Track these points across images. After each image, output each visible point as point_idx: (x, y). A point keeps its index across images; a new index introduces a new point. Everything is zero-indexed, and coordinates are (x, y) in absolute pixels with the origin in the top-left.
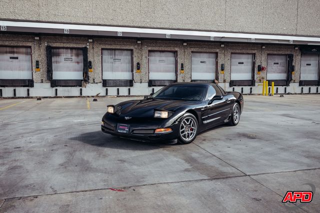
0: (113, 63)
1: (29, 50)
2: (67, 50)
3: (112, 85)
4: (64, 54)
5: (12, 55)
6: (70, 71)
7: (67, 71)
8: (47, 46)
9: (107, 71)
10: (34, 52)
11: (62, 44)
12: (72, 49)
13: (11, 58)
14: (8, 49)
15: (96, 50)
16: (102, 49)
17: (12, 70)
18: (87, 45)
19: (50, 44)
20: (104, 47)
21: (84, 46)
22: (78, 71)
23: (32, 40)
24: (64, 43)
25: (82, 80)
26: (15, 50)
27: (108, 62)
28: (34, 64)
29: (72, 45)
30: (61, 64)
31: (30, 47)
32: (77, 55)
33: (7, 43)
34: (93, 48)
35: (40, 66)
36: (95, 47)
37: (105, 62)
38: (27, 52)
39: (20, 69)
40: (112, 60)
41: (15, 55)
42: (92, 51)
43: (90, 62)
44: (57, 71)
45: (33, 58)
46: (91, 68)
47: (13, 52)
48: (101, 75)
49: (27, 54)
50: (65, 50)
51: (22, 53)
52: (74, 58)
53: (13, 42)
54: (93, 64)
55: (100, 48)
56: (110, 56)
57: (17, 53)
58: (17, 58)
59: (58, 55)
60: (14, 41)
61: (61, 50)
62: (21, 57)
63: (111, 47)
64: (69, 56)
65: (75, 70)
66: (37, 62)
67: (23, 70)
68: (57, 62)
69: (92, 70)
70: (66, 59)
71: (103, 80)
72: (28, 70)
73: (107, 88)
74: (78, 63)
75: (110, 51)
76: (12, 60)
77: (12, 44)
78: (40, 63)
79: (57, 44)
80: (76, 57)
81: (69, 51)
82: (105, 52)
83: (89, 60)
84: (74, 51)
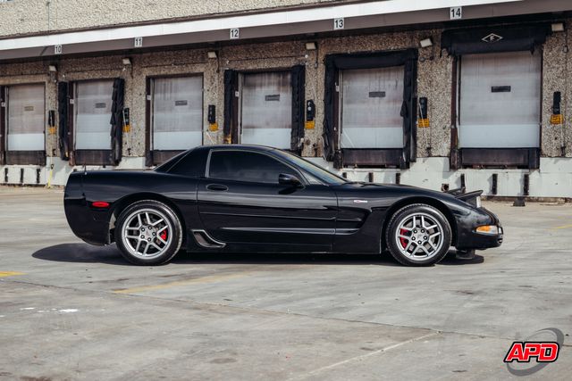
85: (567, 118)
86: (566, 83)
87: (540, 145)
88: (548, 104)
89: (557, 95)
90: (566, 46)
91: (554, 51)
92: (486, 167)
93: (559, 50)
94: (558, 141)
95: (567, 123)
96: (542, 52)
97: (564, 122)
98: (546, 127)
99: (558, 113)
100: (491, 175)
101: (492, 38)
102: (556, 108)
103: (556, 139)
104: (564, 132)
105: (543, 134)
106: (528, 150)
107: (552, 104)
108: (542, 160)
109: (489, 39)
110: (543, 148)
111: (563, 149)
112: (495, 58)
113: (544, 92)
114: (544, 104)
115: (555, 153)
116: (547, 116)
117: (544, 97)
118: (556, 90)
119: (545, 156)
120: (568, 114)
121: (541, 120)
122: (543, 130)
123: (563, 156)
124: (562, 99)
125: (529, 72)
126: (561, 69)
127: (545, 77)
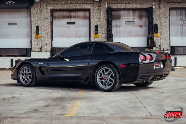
0: (182, 25)
1: (87, 14)
2: (128, 12)
3: (182, 52)
4: (124, 16)
5: (69, 20)
6: (131, 36)
7: (128, 36)
8: (108, 8)
9: (175, 35)
10: (93, 15)
11: (124, 5)
12: (134, 10)
13: (68, 23)
14: (65, 14)
15: (163, 10)
16: (171, 9)
17: (68, 37)
18: (153, 5)
19: (111, 6)
20: (173, 6)
21: (149, 6)
22: (141, 36)
23: (91, 2)
24: (126, 3)
25: (145, 48)
26: (73, 14)
27: (177, 25)
28: (93, 29)
29: (135, 6)
30: (121, 29)
31: (89, 10)
32: (140, 17)
33: (65, 7)
34: (160, 8)
35: (99, 32)
36: (161, 7)
37: (173, 25)
38: (85, 16)
39: (77, 36)
40: (182, 22)
41: (73, 20)
42: (158, 12)
43: (156, 25)
44: (117, 37)
45: (91, 22)
46: (157, 32)
47: (70, 17)
48: (169, 41)
49: (84, 18)
50: (126, 12)
51: (80, 17)
52: (136, 20)
53: (71, 5)
54: (159, 28)
55: (168, 8)
56: (179, 17)
57: (75, 17)
58: (74, 23)
59: (118, 18)
60: (73, 4)
61: (122, 13)
62: (78, 21)
63: (182, 6)
64: (131, 18)
65: (137, 36)
66: (96, 26)
67: (79, 37)
68: (117, 26)
69: (159, 34)
70: (128, 23)
71: (171, 47)
72: (85, 36)
73: (175, 56)
74: (141, 26)
75: (179, 12)
76: (68, 25)
77: (70, 8)
78: (99, 29)
79: (119, 4)
80: (139, 20)
81: (131, 12)
82: (173, 12)
83: (154, 23)
84: (137, 13)
85: (42, 36)
86: (41, 22)
87: (31, 47)
88: (34, 30)
89: (38, 27)
90: (41, 8)
91: (36, 9)
92: (8, 56)
93: (38, 9)
94: (39, 45)
95: (42, 38)
96: (31, 10)
97: (41, 38)
98: (33, 39)
99: (39, 34)
100: (11, 59)
101: (10, 3)
102: (38, 32)
103: (38, 44)
104: (41, 42)
105: (32, 43)
106: (27, 49)
107: (36, 31)
108: (32, 53)
109: (8, 3)
110: (32, 48)
111: (41, 48)
112: (10, 11)
113: (32, 25)
114: (32, 30)
115: (38, 50)
116: (34, 35)
117: (32, 28)
118: (37, 25)
119: (34, 51)
120: (43, 35)
121: (31, 37)
122: (32, 41)
123: (41, 51)
124: (40, 29)
125: (25, 17)
126: (39, 17)
127: (32, 20)
